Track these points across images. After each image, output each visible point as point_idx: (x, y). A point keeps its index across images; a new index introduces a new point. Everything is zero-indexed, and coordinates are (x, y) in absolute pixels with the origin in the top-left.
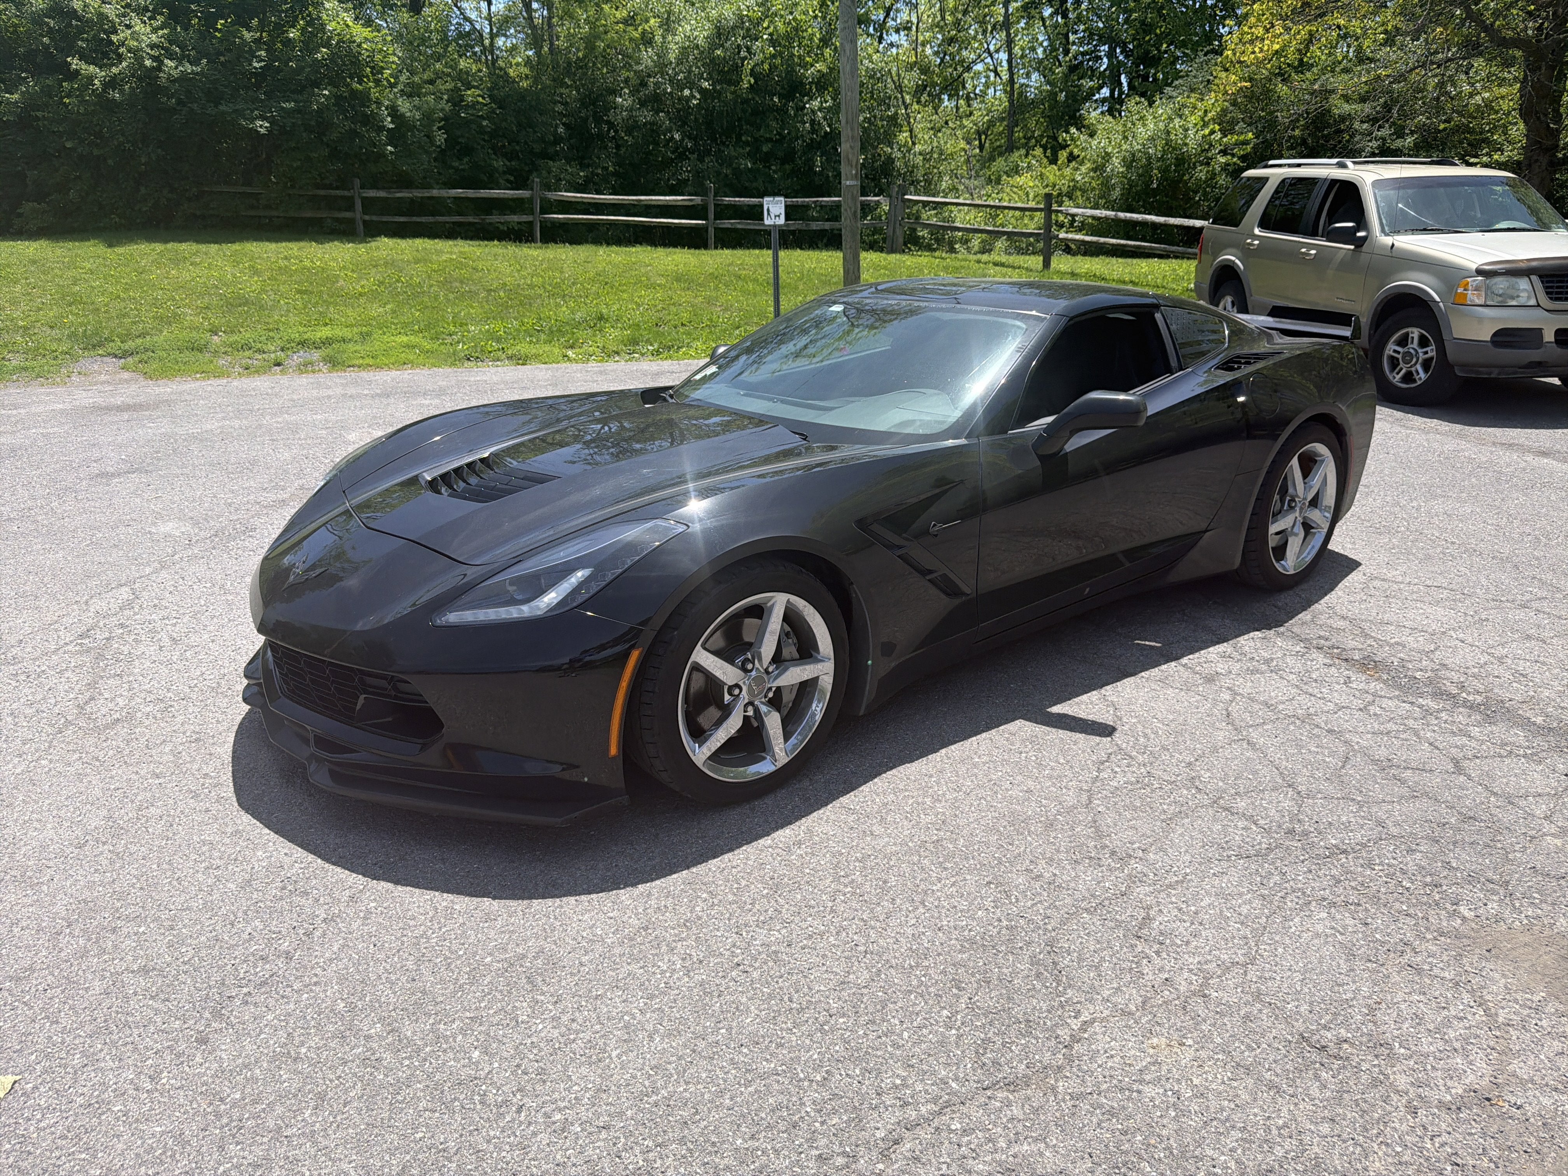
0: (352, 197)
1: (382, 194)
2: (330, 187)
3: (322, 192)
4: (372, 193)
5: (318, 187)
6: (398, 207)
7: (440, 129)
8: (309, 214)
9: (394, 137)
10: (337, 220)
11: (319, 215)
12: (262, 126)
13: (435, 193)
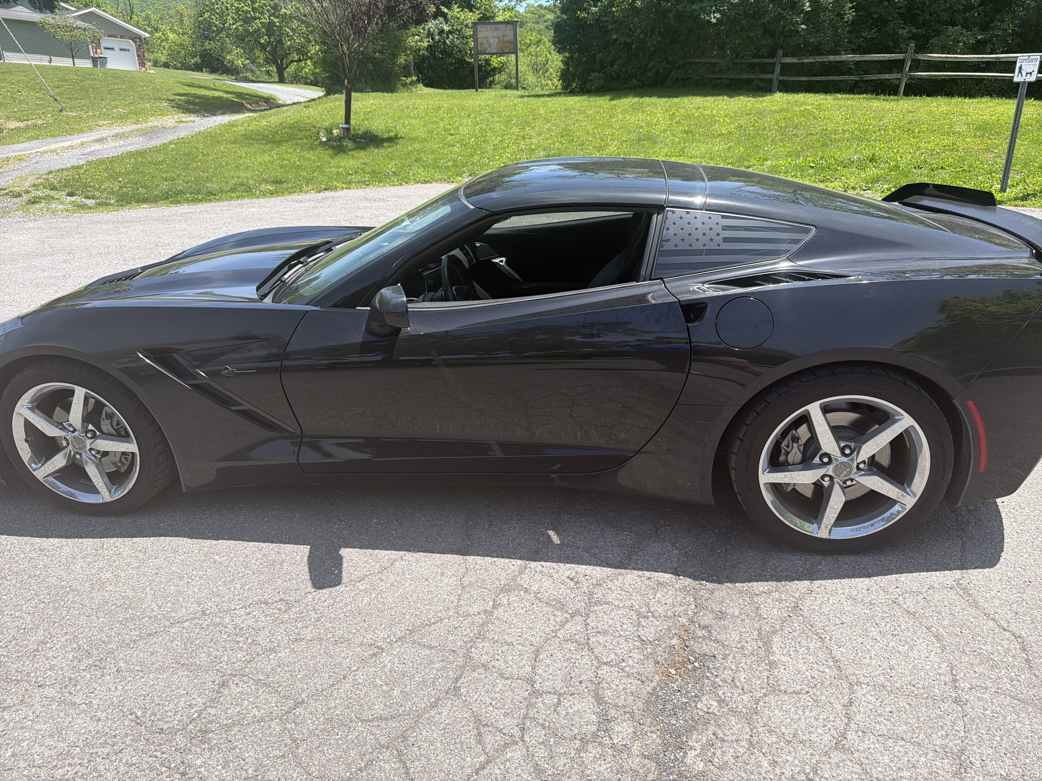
0: (774, 64)
1: (795, 60)
2: (762, 57)
3: (756, 61)
4: (788, 60)
5: (755, 57)
6: (811, 70)
7: (851, 8)
8: (745, 76)
9: (810, 18)
10: (761, 80)
11: (752, 76)
12: (714, 18)
13: (844, 57)
